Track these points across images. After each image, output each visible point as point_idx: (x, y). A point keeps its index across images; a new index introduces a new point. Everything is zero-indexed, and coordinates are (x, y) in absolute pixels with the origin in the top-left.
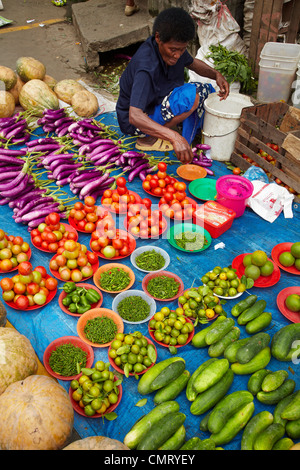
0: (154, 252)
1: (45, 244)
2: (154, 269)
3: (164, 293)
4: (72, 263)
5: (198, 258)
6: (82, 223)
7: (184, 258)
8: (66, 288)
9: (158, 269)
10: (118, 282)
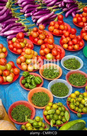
0: (74, 59)
1: (15, 49)
2: (74, 69)
3: (77, 83)
4: (29, 61)
6: (36, 40)
8: (24, 74)
9: (76, 69)
10: (53, 74)
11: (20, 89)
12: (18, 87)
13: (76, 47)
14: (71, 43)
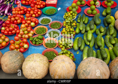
0: (44, 19)
1: (10, 32)
2: (49, 23)
3: (57, 27)
4: (26, 32)
5: (57, 15)
6: (15, 22)
7: (53, 16)
8: (31, 39)
9: (50, 22)
10: (43, 31)
11: (35, 48)
12: (34, 48)
13: (39, 13)
14: (35, 13)
